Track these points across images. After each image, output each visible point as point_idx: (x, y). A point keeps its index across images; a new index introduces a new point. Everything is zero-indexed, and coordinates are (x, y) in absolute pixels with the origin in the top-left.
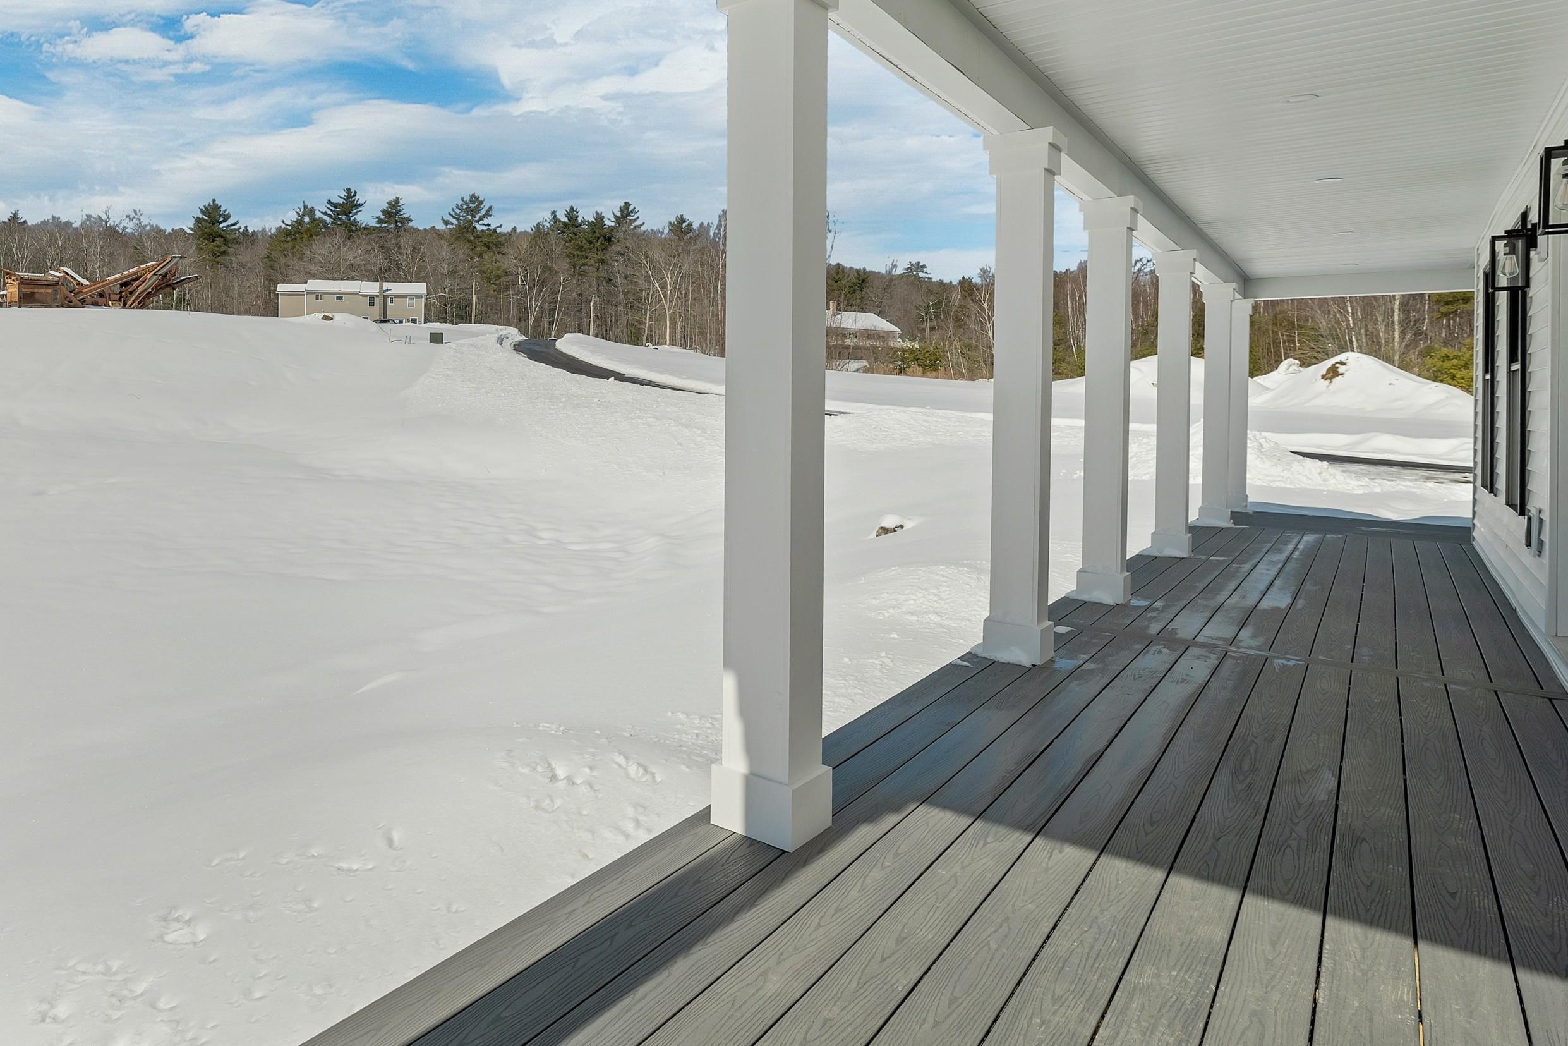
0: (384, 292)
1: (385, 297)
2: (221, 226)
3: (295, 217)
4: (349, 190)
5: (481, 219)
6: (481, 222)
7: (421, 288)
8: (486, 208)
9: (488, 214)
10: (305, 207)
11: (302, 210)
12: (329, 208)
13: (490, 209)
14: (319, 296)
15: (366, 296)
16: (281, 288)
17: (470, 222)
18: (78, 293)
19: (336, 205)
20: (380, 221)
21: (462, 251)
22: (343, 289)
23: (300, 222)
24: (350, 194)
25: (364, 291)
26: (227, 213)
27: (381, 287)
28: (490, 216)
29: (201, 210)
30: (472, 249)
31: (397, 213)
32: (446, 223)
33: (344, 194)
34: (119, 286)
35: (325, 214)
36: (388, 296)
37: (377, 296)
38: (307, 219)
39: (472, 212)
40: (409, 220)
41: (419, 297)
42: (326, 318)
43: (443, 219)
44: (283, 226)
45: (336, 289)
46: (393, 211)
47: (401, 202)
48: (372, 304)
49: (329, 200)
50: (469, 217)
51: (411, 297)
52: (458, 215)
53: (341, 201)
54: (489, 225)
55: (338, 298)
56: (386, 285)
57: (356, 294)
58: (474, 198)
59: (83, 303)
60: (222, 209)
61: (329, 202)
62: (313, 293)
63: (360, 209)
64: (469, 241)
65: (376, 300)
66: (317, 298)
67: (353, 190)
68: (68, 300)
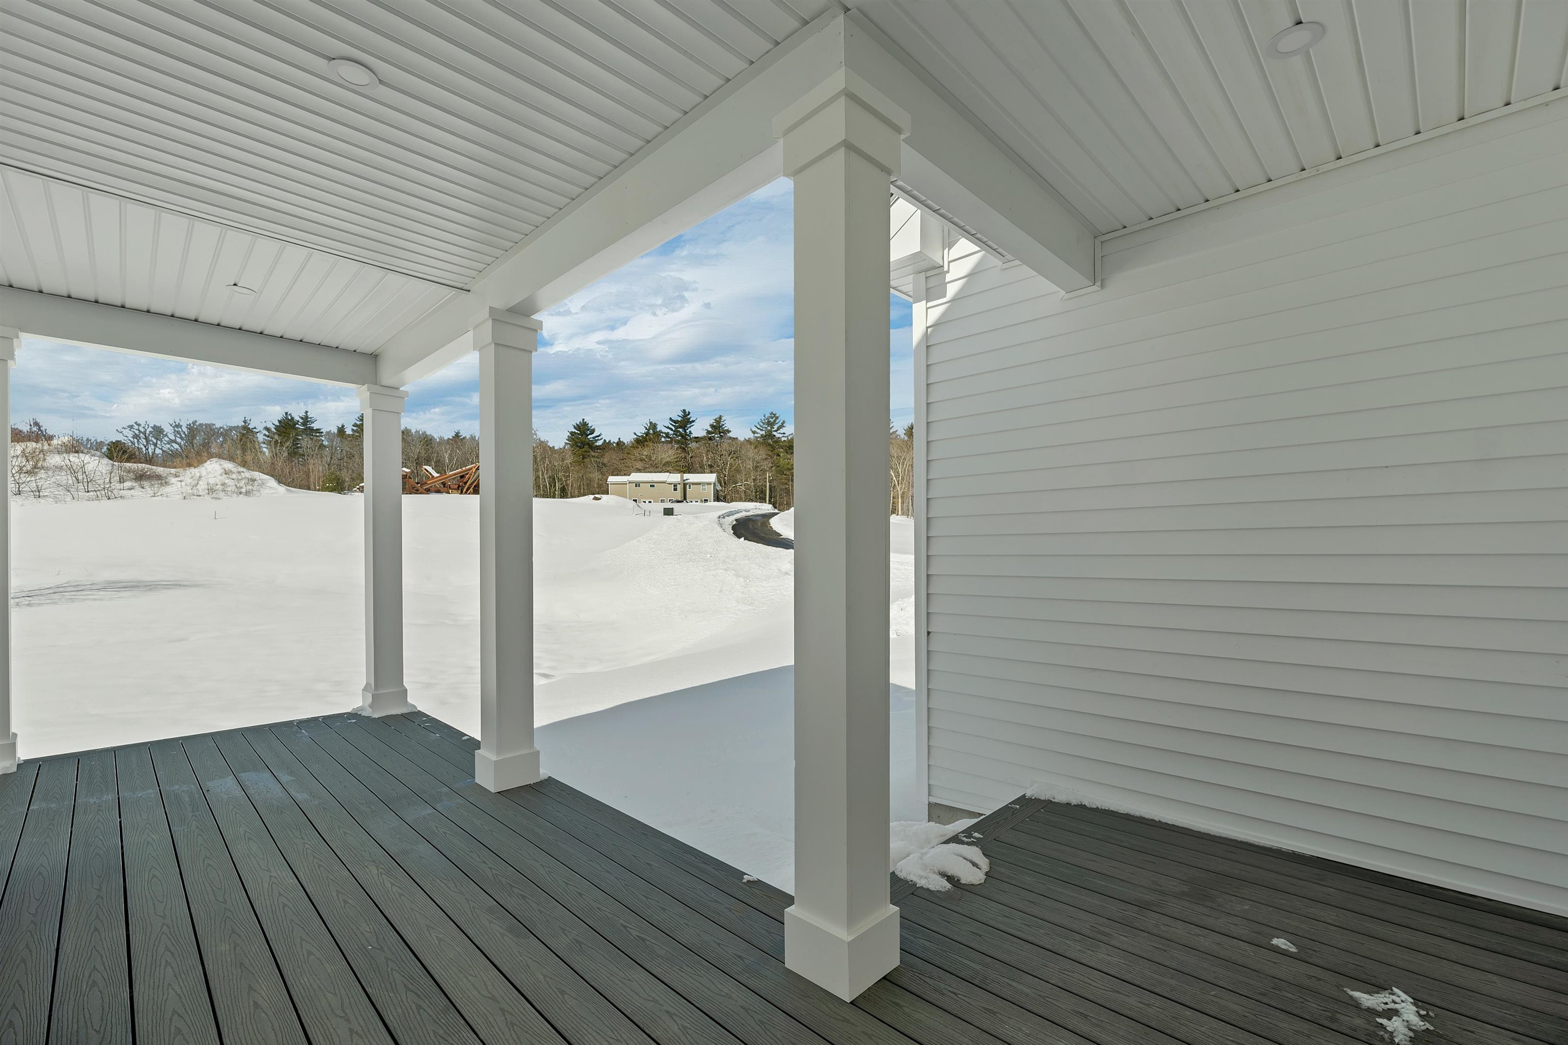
0: (684, 481)
1: (685, 485)
2: (589, 437)
3: (644, 431)
4: (684, 411)
5: (779, 429)
6: (778, 432)
7: (712, 478)
8: (781, 422)
9: (782, 426)
10: (651, 423)
11: (649, 425)
12: (671, 424)
13: (784, 422)
14: (637, 485)
15: (672, 484)
16: (611, 479)
17: (771, 431)
18: (424, 484)
19: (675, 422)
20: (708, 432)
21: (763, 453)
22: (655, 479)
23: (647, 434)
24: (686, 414)
25: (669, 480)
26: (592, 428)
27: (682, 477)
28: (784, 427)
29: (574, 426)
30: (772, 451)
31: (720, 427)
32: (754, 432)
33: (681, 414)
34: (459, 478)
35: (668, 428)
36: (687, 484)
37: (679, 484)
38: (651, 431)
39: (771, 424)
40: (729, 431)
41: (709, 484)
42: (596, 499)
43: (751, 430)
44: (636, 437)
45: (650, 480)
46: (718, 427)
47: (723, 419)
48: (676, 489)
49: (671, 418)
50: (769, 428)
51: (703, 484)
52: (761, 426)
53: (680, 419)
54: (784, 433)
55: (651, 486)
56: (686, 476)
57: (664, 482)
58: (773, 415)
59: (428, 491)
60: (589, 425)
61: (671, 419)
62: (633, 483)
63: (693, 424)
64: (769, 445)
65: (679, 487)
66: (636, 486)
67: (687, 411)
68: (415, 489)
